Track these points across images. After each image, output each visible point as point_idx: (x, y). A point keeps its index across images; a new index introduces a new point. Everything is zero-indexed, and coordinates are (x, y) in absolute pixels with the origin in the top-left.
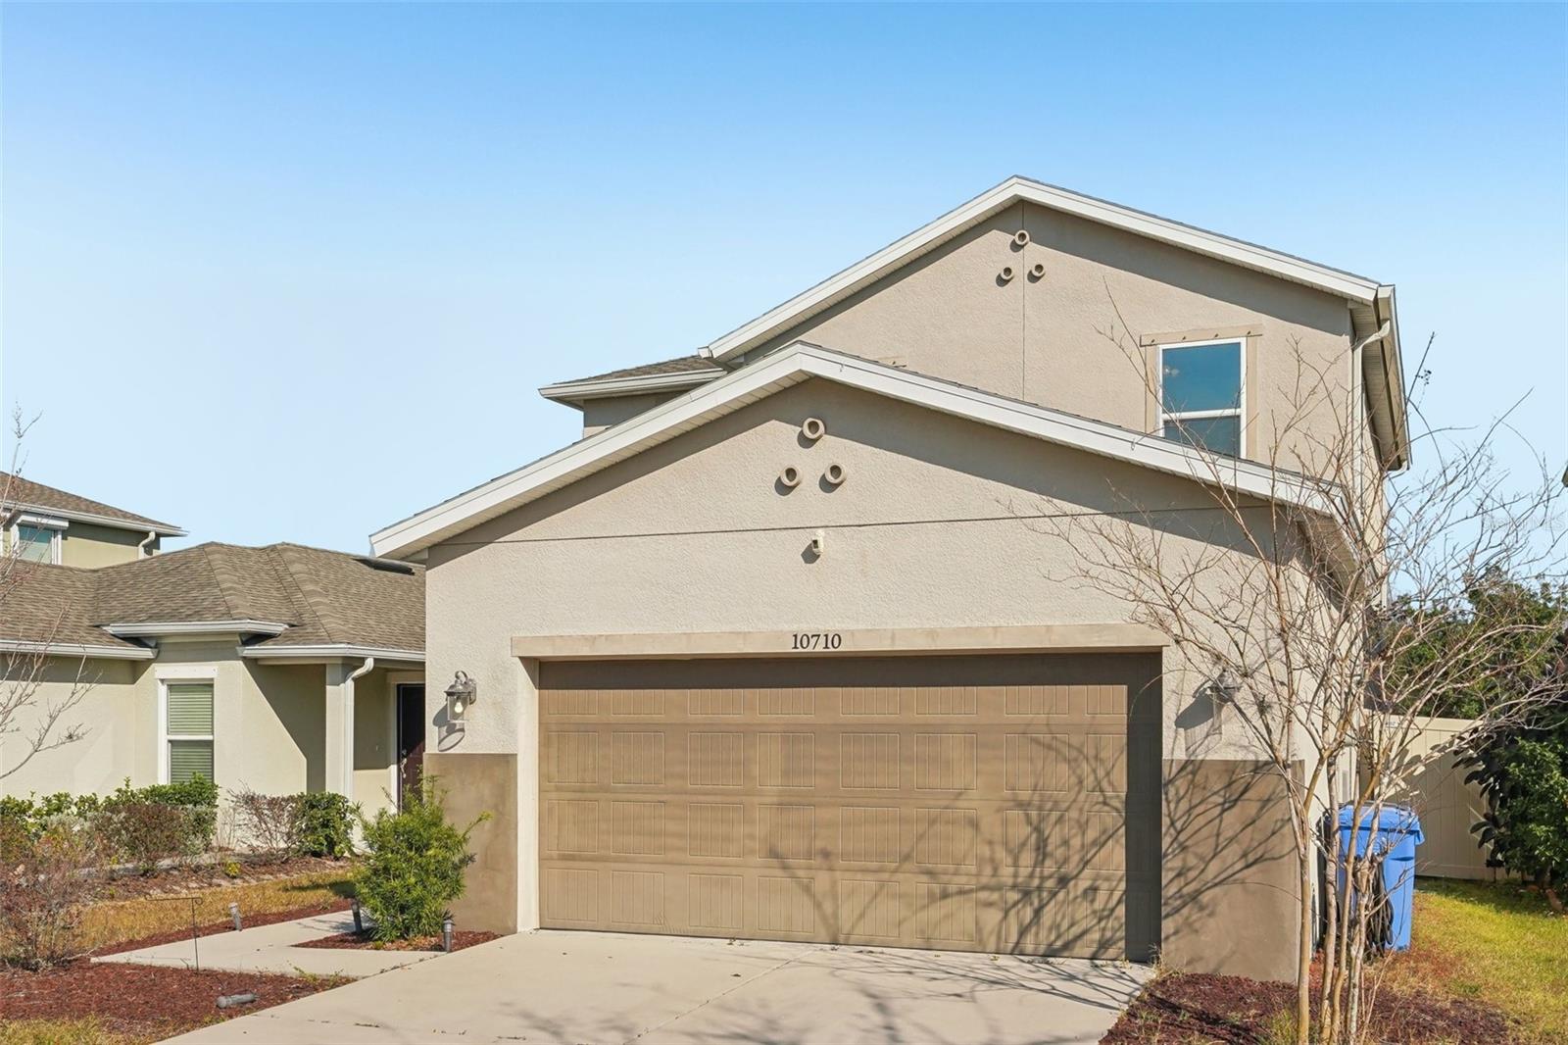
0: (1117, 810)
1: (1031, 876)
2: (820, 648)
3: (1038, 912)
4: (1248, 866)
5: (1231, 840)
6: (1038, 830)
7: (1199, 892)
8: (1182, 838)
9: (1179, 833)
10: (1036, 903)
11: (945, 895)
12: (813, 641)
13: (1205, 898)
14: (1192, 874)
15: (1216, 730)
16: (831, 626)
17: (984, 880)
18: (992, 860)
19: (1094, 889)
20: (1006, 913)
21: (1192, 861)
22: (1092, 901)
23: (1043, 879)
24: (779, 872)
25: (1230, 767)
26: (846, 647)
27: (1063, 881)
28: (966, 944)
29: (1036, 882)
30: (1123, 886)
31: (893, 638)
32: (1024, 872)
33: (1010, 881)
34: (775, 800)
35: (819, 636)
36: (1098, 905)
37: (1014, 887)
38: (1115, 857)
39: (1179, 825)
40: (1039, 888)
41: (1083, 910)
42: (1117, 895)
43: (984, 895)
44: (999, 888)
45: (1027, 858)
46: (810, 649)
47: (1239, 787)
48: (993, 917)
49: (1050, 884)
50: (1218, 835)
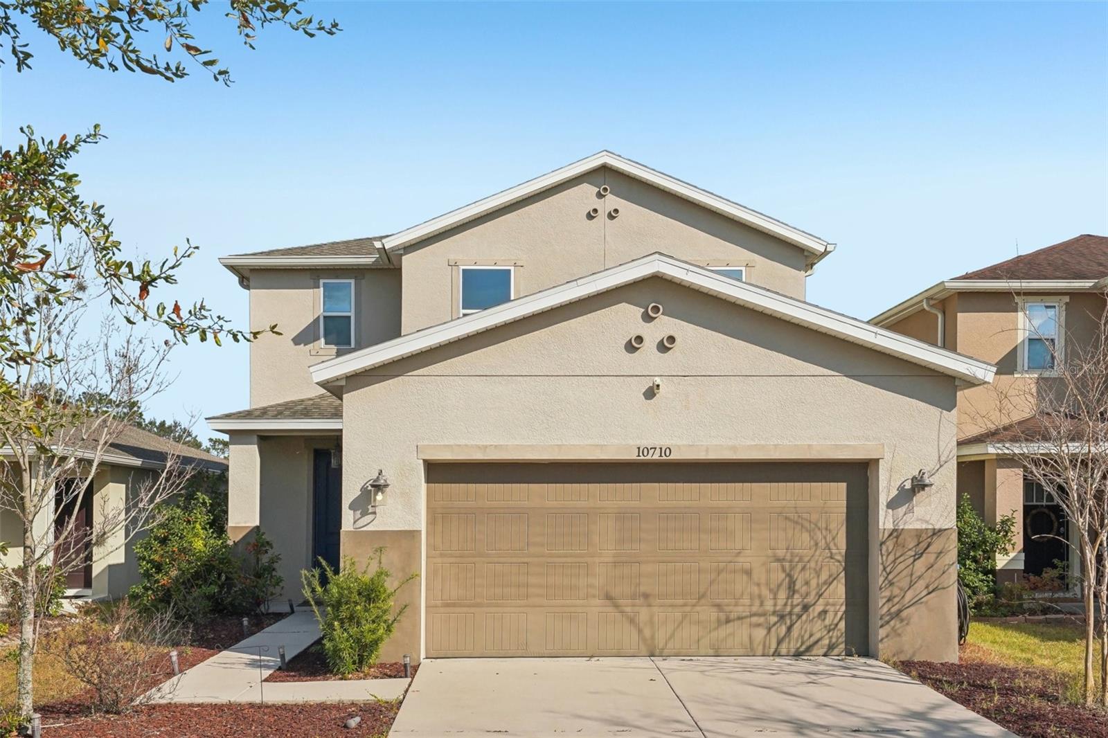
0: (839, 561)
1: (786, 605)
2: (656, 457)
3: (789, 629)
4: (929, 593)
5: (920, 577)
6: (789, 575)
7: (900, 611)
8: (890, 577)
9: (888, 575)
10: (788, 622)
11: (728, 621)
12: (651, 452)
13: (904, 614)
14: (896, 600)
15: (911, 511)
16: (664, 442)
17: (754, 609)
18: (760, 596)
19: (825, 612)
20: (769, 630)
21: (896, 591)
22: (824, 619)
23: (793, 606)
24: (611, 609)
25: (919, 533)
26: (675, 456)
27: (806, 608)
28: (742, 651)
29: (788, 609)
30: (843, 608)
31: (707, 450)
32: (781, 602)
33: (772, 609)
34: (611, 559)
35: (655, 448)
36: (827, 622)
37: (774, 613)
38: (839, 590)
39: (888, 570)
40: (790, 614)
41: (818, 625)
42: (840, 614)
43: (754, 619)
44: (764, 614)
45: (782, 595)
46: (649, 457)
47: (924, 545)
48: (760, 633)
49: (797, 610)
50: (912, 575)
